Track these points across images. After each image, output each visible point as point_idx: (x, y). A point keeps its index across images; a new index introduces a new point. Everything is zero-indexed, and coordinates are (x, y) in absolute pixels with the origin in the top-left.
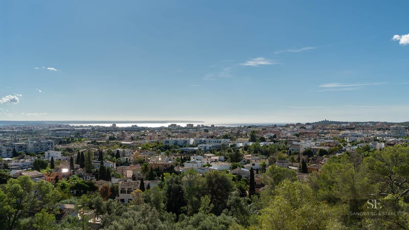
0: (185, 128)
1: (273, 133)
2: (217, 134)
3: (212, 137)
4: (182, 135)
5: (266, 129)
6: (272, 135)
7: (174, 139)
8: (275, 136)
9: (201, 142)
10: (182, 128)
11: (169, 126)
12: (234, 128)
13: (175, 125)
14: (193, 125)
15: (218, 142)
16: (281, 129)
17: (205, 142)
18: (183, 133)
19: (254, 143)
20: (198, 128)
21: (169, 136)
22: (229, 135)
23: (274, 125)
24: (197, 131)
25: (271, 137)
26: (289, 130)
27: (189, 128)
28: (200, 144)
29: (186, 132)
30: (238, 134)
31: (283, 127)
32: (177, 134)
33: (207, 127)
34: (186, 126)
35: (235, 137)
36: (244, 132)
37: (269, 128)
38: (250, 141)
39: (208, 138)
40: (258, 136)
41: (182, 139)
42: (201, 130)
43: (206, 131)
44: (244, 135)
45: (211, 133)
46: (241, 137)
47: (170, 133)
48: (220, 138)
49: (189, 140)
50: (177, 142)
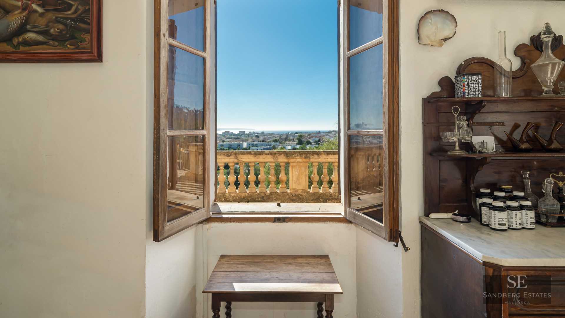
0: (238, 134)
1: (318, 137)
2: (267, 140)
3: (263, 141)
4: (235, 140)
5: (311, 135)
6: (317, 139)
7: (228, 143)
8: (319, 140)
9: (253, 145)
10: (235, 135)
11: (223, 133)
12: (283, 135)
13: (228, 132)
14: (245, 132)
15: (268, 145)
16: (324, 134)
17: (256, 145)
18: (236, 139)
19: (301, 146)
20: (249, 135)
21: (223, 141)
22: (278, 140)
23: (318, 131)
24: (249, 137)
25: (316, 141)
26: (331, 136)
27: (242, 135)
28: (253, 147)
29: (238, 138)
30: (286, 139)
31: (326, 133)
32: (230, 139)
33: (258, 134)
34: (239, 133)
35: (284, 142)
36: (291, 138)
37: (314, 134)
38: (297, 144)
39: (259, 142)
40: (304, 140)
41: (236, 143)
42: (253, 136)
43: (257, 137)
44: (291, 140)
45: (261, 138)
46: (290, 141)
47: (224, 139)
48: (270, 142)
49: (242, 144)
50: (231, 145)
